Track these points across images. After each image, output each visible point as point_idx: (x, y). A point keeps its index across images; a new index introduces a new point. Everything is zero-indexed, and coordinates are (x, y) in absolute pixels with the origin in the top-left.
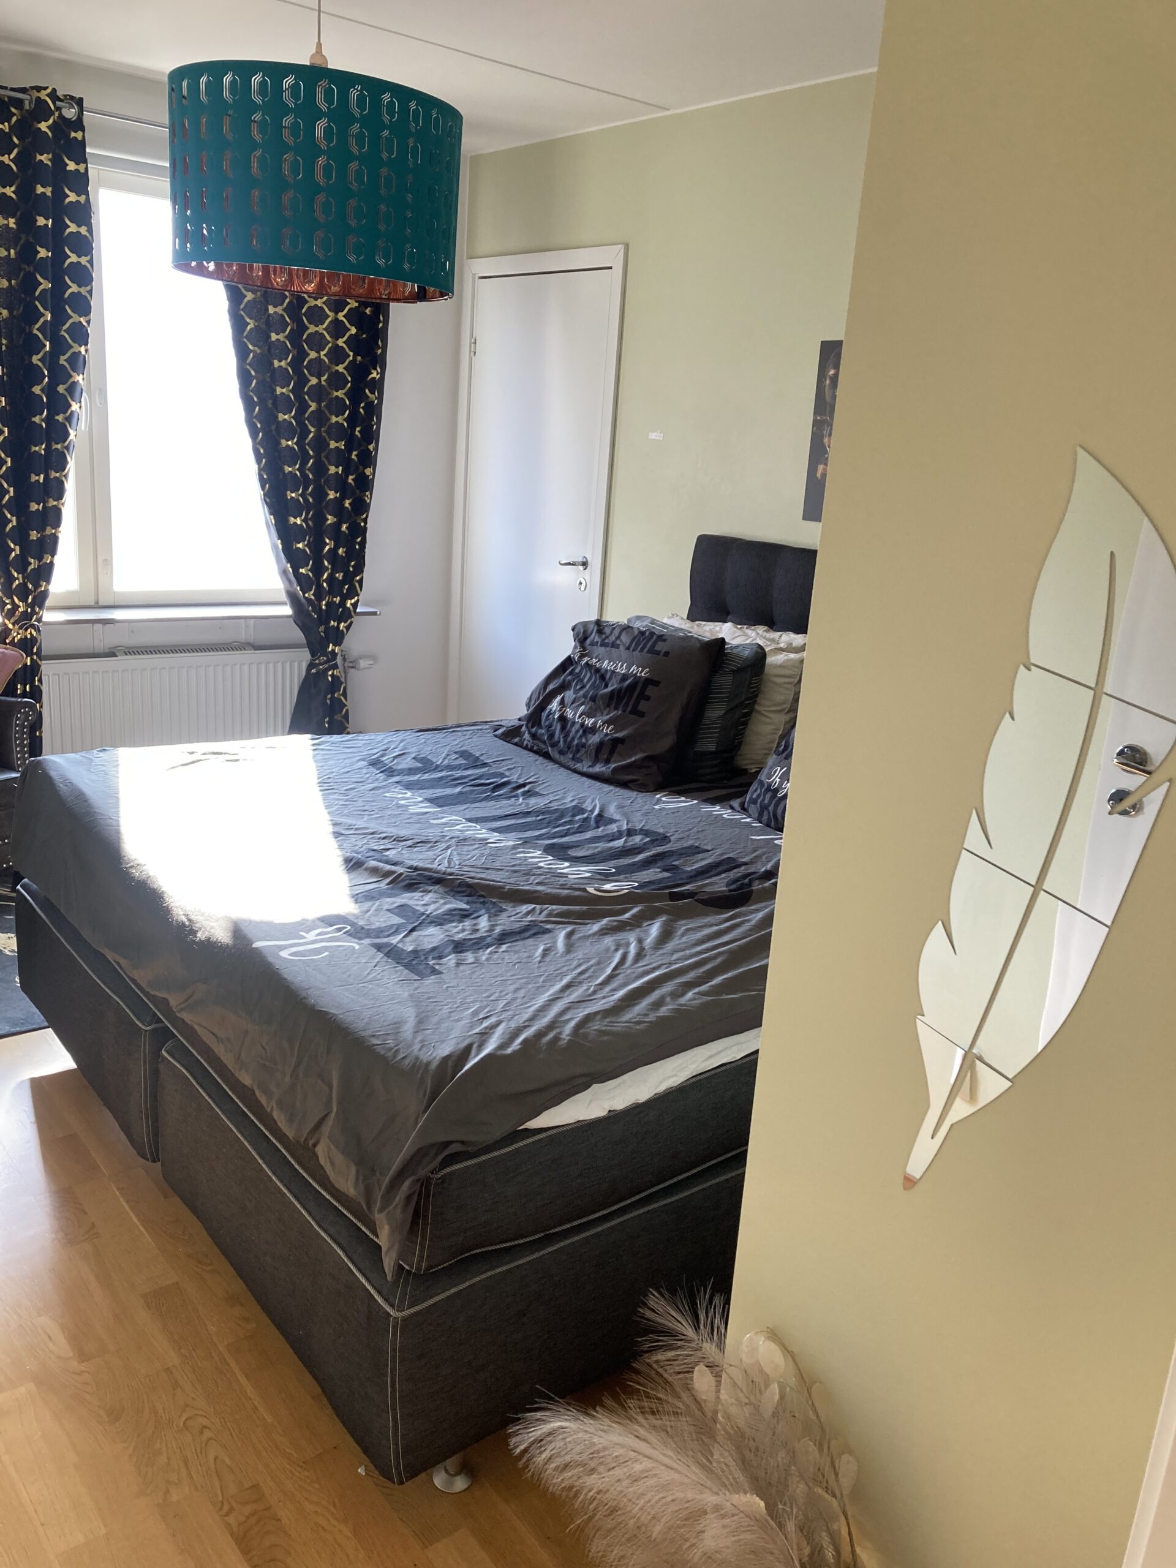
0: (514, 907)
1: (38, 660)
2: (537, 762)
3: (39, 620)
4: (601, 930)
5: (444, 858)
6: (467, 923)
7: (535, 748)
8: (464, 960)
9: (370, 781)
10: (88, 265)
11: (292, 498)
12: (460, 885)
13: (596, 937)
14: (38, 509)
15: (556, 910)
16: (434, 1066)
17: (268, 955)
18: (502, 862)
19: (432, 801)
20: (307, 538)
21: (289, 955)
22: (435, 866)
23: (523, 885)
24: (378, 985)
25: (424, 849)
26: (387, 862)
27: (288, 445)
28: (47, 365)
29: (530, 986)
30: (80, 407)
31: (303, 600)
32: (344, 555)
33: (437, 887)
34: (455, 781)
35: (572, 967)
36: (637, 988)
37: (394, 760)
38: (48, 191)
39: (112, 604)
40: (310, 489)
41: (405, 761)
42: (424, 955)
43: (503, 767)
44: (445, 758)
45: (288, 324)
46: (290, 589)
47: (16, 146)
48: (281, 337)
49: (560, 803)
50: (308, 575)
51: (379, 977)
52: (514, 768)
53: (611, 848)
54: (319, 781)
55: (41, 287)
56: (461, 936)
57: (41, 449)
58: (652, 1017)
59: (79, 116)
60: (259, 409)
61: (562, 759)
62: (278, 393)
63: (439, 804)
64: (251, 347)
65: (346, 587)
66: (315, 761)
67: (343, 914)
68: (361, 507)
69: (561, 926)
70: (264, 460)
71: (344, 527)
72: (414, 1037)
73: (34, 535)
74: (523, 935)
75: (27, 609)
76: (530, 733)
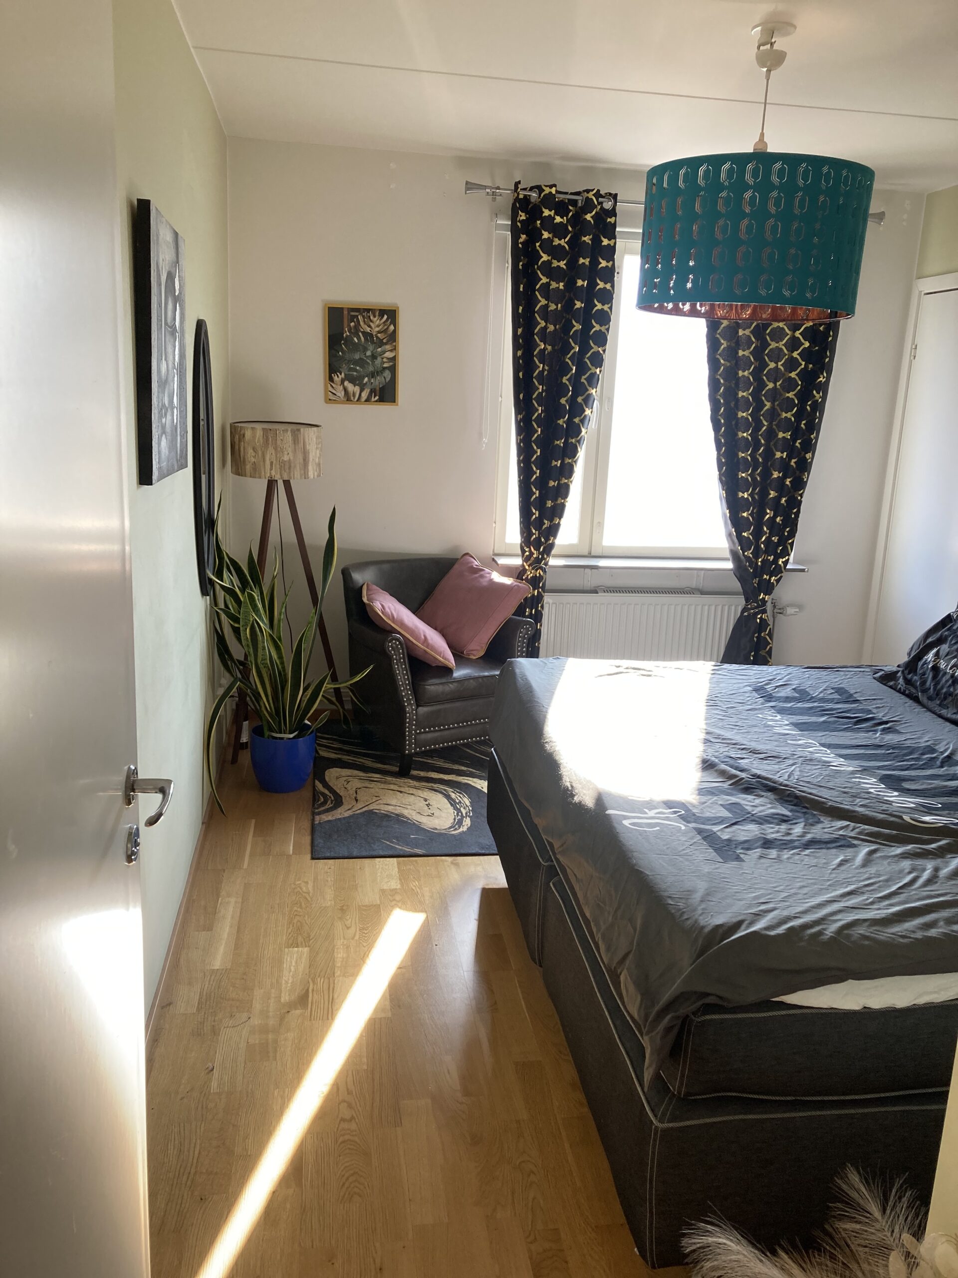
0: (831, 821)
1: (542, 592)
2: (906, 705)
3: (546, 564)
4: (901, 854)
5: (787, 772)
6: (784, 827)
7: (907, 692)
8: (767, 855)
9: (749, 703)
10: (609, 310)
11: (742, 477)
12: (789, 795)
13: (896, 859)
14: (554, 485)
15: (868, 829)
16: (707, 930)
17: (614, 821)
18: (836, 783)
19: (796, 725)
20: (751, 508)
21: (630, 824)
22: (776, 778)
23: (846, 805)
24: (687, 860)
25: (773, 762)
26: (736, 768)
27: (743, 437)
28: (572, 384)
29: (816, 886)
30: (591, 412)
31: (742, 557)
32: (781, 522)
33: (769, 794)
34: (823, 712)
35: (862, 878)
36: (913, 907)
37: (775, 689)
38: (587, 261)
39: (601, 555)
40: (759, 470)
41: (785, 691)
42: (736, 844)
43: (873, 705)
44: (821, 692)
45: (753, 343)
46: (733, 548)
47: (570, 232)
48: (746, 353)
49: (914, 742)
50: (749, 538)
51: (691, 853)
52: (883, 707)
53: (946, 786)
54: (708, 698)
55: (575, 329)
56: (774, 836)
57: (560, 443)
58: (919, 935)
59: (614, 206)
60: (724, 409)
61: (930, 704)
62: (740, 396)
63: (802, 729)
64: (722, 361)
65: (781, 548)
66: (710, 683)
67: (683, 801)
68: (800, 484)
69: (867, 844)
70: (724, 448)
71: (783, 500)
72: (699, 905)
73: (549, 504)
74: (829, 845)
75: (539, 556)
76: (905, 679)
